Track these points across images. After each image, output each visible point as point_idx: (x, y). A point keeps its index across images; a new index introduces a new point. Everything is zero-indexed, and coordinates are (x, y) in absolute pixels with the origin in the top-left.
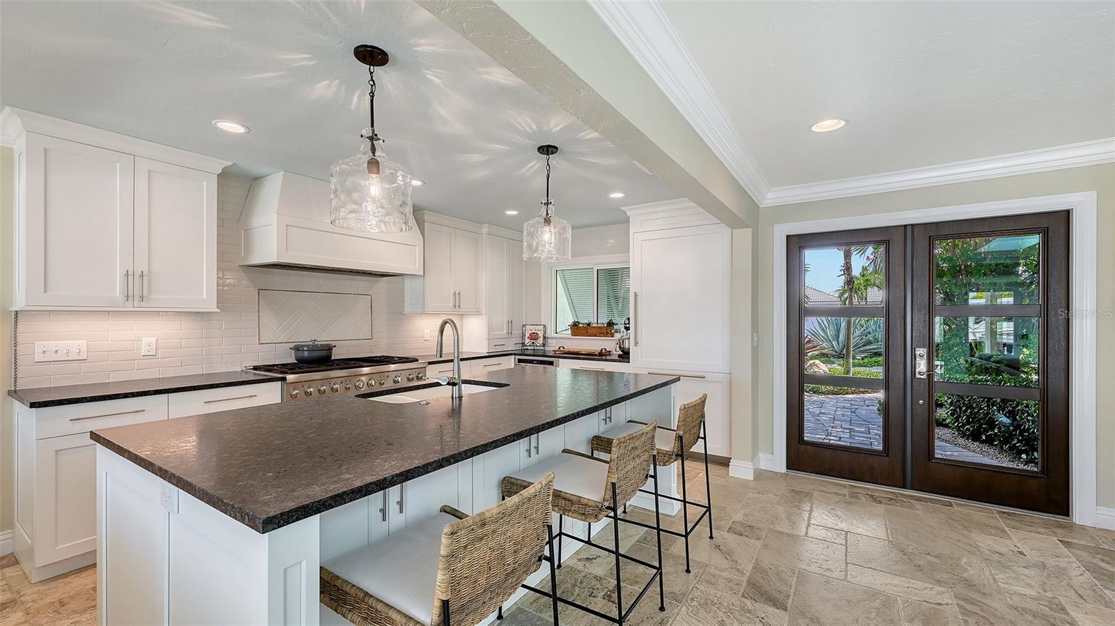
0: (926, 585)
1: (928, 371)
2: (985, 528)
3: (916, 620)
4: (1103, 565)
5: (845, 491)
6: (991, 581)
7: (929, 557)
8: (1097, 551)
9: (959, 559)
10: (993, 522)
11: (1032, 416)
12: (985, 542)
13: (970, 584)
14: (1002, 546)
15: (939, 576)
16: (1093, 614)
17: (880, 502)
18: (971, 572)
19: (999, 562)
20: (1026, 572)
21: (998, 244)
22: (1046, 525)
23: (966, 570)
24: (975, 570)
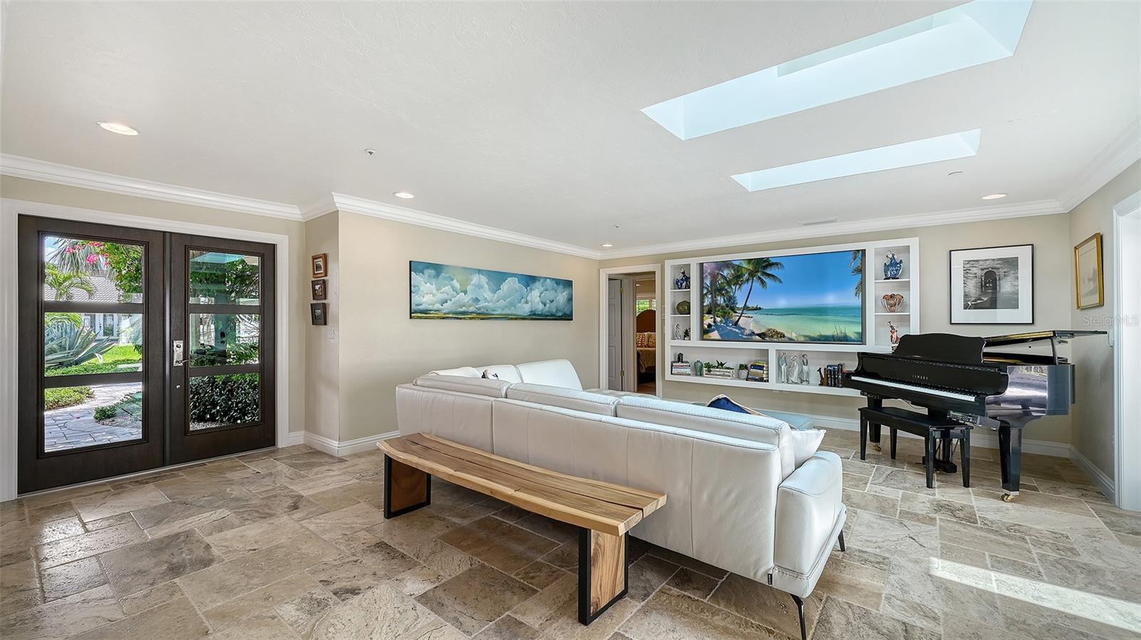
0: (211, 513)
1: (184, 360)
2: (232, 469)
3: (214, 532)
4: (296, 462)
5: (109, 488)
6: (248, 492)
7: (204, 498)
8: (291, 457)
9: (225, 490)
10: (235, 464)
11: (245, 390)
12: (235, 476)
13: (237, 499)
14: (245, 473)
15: (217, 505)
16: (299, 483)
17: (147, 483)
18: (235, 493)
19: (248, 482)
20: (264, 480)
21: (209, 257)
22: (265, 454)
23: (232, 494)
24: (235, 491)
